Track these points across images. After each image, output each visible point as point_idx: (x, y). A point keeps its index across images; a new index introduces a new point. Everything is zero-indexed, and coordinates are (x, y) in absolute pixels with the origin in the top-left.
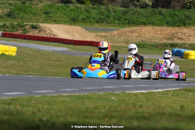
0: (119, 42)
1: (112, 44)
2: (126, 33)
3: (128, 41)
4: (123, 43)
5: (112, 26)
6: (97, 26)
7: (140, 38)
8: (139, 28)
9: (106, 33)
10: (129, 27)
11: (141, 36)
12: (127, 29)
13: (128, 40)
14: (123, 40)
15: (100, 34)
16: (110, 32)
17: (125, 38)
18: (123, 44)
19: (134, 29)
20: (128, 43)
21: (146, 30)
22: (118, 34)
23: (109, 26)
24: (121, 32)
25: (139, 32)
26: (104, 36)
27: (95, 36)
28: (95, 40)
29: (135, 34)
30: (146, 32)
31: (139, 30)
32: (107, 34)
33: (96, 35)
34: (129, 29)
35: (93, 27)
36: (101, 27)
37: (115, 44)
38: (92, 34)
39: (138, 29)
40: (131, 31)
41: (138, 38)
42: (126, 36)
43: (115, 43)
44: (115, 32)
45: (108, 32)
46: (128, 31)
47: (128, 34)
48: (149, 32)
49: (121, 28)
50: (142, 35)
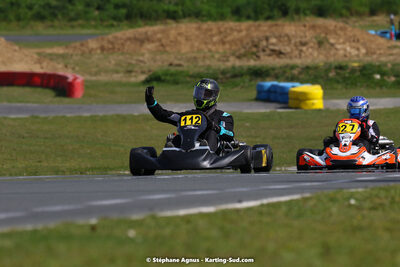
0: (106, 71)
1: (88, 77)
2: (123, 44)
3: (130, 69)
4: (117, 72)
5: (82, 27)
6: (40, 28)
7: (165, 57)
8: (158, 27)
9: (67, 47)
10: (131, 27)
11: (166, 51)
12: (126, 32)
13: (130, 64)
14: (116, 65)
15: (49, 51)
16: (78, 44)
17: (121, 57)
18: (117, 77)
19: (146, 33)
20: (130, 72)
21: (180, 34)
22: (102, 49)
23: (73, 27)
24: (110, 42)
25: (160, 40)
26: (63, 56)
27: (36, 56)
28: (37, 69)
29: (150, 46)
30: (179, 38)
31: (159, 36)
32: (70, 51)
33: (39, 54)
34: (129, 32)
35: (28, 32)
36: (51, 31)
37: (94, 78)
38: (26, 51)
39: (155, 33)
40: (136, 39)
41: (158, 57)
42: (123, 53)
43: (96, 74)
44: (93, 44)
45: (73, 45)
46: (129, 39)
47: (129, 46)
48: (187, 39)
49: (107, 31)
50: (168, 49)
